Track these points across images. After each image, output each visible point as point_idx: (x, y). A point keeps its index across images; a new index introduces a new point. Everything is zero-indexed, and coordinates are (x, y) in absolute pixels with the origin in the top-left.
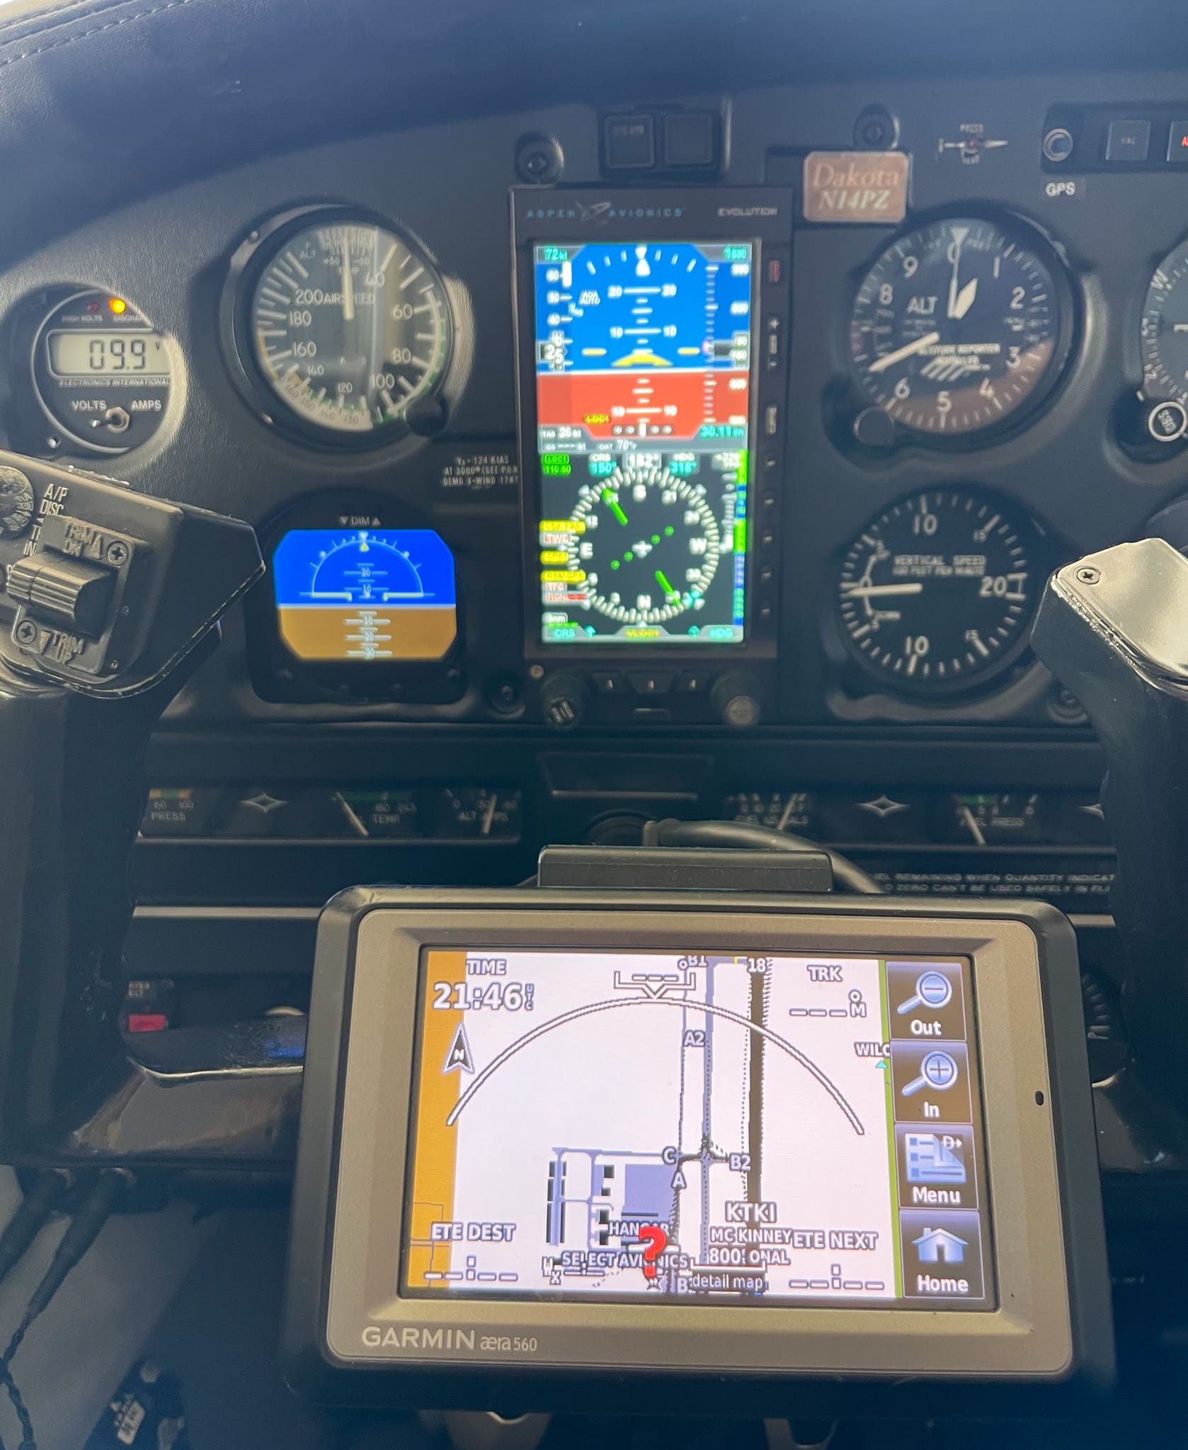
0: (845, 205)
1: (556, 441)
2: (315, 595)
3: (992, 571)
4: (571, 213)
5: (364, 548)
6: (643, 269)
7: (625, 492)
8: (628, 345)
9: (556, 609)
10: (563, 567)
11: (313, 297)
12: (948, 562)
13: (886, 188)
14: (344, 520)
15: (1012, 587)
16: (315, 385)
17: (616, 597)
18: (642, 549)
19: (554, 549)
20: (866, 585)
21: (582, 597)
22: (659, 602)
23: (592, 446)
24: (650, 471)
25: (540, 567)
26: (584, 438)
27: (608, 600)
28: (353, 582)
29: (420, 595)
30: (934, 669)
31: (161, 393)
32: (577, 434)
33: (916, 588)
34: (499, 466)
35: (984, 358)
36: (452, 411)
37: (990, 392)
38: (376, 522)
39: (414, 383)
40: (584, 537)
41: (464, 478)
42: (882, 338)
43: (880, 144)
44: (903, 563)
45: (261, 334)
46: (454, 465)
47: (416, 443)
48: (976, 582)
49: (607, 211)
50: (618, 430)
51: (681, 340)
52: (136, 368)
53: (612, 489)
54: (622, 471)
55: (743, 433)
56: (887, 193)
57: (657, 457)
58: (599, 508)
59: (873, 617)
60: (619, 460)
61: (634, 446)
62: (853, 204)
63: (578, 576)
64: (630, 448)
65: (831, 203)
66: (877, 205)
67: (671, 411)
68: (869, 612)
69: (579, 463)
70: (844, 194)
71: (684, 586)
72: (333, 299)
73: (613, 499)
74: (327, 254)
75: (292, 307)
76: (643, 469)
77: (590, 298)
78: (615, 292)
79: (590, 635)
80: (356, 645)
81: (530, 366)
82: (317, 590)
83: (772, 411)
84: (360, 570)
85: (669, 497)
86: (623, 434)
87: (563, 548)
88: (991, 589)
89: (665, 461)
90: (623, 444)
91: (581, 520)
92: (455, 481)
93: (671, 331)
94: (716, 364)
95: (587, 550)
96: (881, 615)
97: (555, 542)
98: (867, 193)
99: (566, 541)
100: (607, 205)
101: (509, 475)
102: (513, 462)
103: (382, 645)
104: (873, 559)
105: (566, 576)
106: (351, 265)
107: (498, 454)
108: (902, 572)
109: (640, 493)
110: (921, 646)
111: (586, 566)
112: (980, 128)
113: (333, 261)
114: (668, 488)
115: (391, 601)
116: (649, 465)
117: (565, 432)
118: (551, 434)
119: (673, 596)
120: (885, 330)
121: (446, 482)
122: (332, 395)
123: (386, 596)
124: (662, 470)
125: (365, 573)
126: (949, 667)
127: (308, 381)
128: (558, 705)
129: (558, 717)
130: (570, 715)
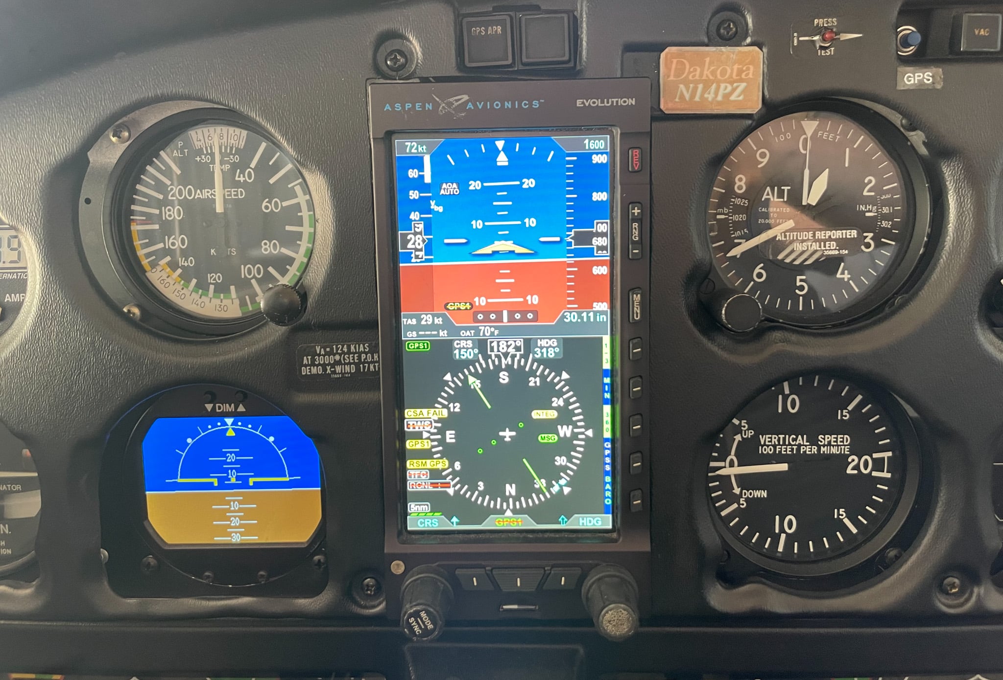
0: (702, 96)
1: (418, 328)
2: (180, 480)
3: (859, 450)
4: (428, 106)
5: (231, 433)
6: (502, 160)
7: (489, 378)
8: (490, 235)
9: (421, 497)
10: (426, 454)
11: (185, 193)
12: (813, 441)
13: (741, 80)
14: (209, 407)
15: (878, 465)
16: (186, 277)
17: (481, 486)
18: (507, 434)
19: (418, 436)
20: (732, 465)
21: (447, 485)
22: (526, 488)
23: (455, 331)
24: (513, 357)
25: (402, 455)
26: (447, 325)
27: (473, 488)
28: (219, 468)
29: (287, 479)
30: (804, 547)
32: (439, 321)
33: (784, 467)
34: (360, 354)
35: (842, 243)
36: (311, 300)
37: (846, 276)
38: (241, 409)
39: (283, 273)
40: (445, 424)
41: (324, 366)
44: (769, 442)
45: (135, 228)
46: (314, 354)
47: (275, 332)
48: (842, 460)
50: (480, 317)
51: (540, 229)
53: (476, 375)
54: (486, 357)
55: (605, 319)
57: (520, 343)
58: (464, 394)
59: (741, 496)
60: (482, 345)
61: (496, 332)
62: (710, 97)
63: (442, 464)
64: (492, 334)
65: (687, 96)
66: (733, 98)
67: (535, 300)
68: (737, 491)
69: (443, 348)
70: (700, 86)
71: (552, 474)
72: (206, 194)
73: (475, 383)
74: (200, 152)
75: (165, 203)
76: (506, 355)
77: (450, 188)
78: (475, 185)
79: (454, 524)
80: (224, 531)
81: (394, 257)
82: (181, 477)
83: (637, 298)
84: (224, 455)
85: (533, 382)
86: (487, 320)
87: (425, 435)
88: (857, 467)
89: (529, 346)
90: (486, 330)
91: (444, 406)
92: (314, 370)
93: (532, 222)
94: (577, 253)
95: (450, 436)
97: (417, 429)
98: (723, 86)
99: (427, 429)
100: (465, 97)
101: (369, 363)
102: (373, 350)
103: (248, 530)
104: (738, 438)
105: (429, 464)
106: (222, 163)
107: (359, 341)
109: (504, 378)
110: (790, 523)
111: (449, 452)
113: (205, 159)
114: (533, 373)
115: (257, 485)
116: (511, 350)
117: (427, 319)
118: (414, 322)
119: (540, 483)
121: (305, 371)
122: (202, 286)
123: (251, 481)
124: (525, 356)
125: (231, 458)
126: (819, 544)
127: (179, 271)
128: (416, 615)
129: (416, 629)
130: (430, 626)
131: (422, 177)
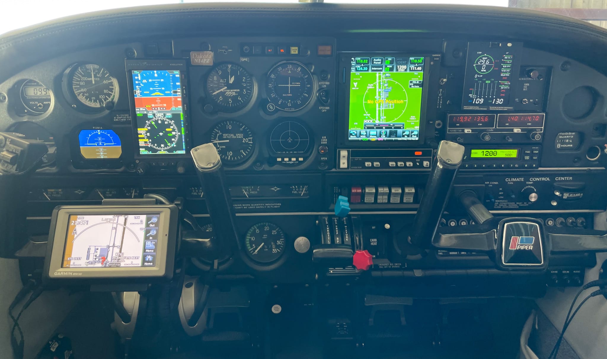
0: (200, 62)
1: (140, 111)
2: (88, 144)
3: (245, 137)
4: (138, 65)
5: (99, 133)
6: (156, 75)
7: (156, 122)
8: (154, 91)
9: (142, 147)
10: (144, 138)
11: (85, 79)
12: (235, 135)
13: (209, 58)
14: (94, 128)
15: (250, 140)
16: (87, 98)
17: (156, 145)
18: (161, 134)
19: (141, 134)
20: (217, 140)
21: (148, 145)
22: (166, 145)
23: (148, 112)
24: (161, 117)
25: (138, 138)
26: (146, 110)
27: (154, 145)
28: (97, 141)
29: (113, 144)
30: (234, 158)
31: (49, 100)
32: (144, 109)
33: (228, 141)
34: (127, 116)
35: (236, 92)
36: (115, 105)
37: (240, 99)
38: (101, 128)
39: (110, 97)
40: (147, 132)
41: (119, 119)
42: (216, 87)
43: (207, 50)
44: (225, 135)
45: (74, 87)
46: (116, 117)
47: (107, 112)
48: (242, 139)
49: (146, 64)
50: (153, 109)
51: (165, 90)
52: (45, 94)
53: (153, 121)
54: (155, 117)
55: (181, 109)
56: (209, 60)
57: (163, 114)
58: (151, 125)
59: (219, 147)
60: (154, 115)
61: (157, 112)
62: (202, 62)
63: (147, 140)
64: (156, 112)
65: (197, 62)
66: (207, 62)
67: (165, 105)
68: (218, 146)
69: (145, 116)
70: (200, 60)
71: (171, 142)
72: (90, 79)
73: (153, 123)
74: (88, 69)
75: (80, 81)
76: (160, 117)
77: (145, 81)
78: (150, 80)
79: (150, 153)
80: (99, 155)
81: (133, 96)
82: (88, 143)
83: (185, 105)
84: (98, 138)
85: (166, 123)
86: (155, 109)
87: (143, 134)
88: (245, 141)
89: (165, 115)
90: (155, 112)
91: (147, 128)
92: (117, 120)
93: (163, 89)
94: (174, 95)
95: (148, 134)
96: (221, 147)
97: (141, 133)
98: (205, 59)
99: (143, 133)
100: (146, 63)
101: (129, 118)
102: (129, 116)
103: (105, 155)
104: (218, 135)
105: (144, 140)
106: (93, 72)
107: (126, 114)
108: (225, 137)
109: (160, 122)
110: (231, 153)
111: (148, 138)
112: (226, 47)
113: (90, 71)
114: (166, 121)
115: (106, 145)
116: (161, 116)
117: (141, 109)
118: (138, 110)
119: (169, 144)
120: (216, 86)
121: (114, 120)
122: (91, 100)
123: (105, 144)
124: (164, 117)
125: (100, 139)
126: (237, 158)
127: (85, 97)
128: (139, 169)
129: (140, 172)
130: (142, 171)
131: (138, 79)
